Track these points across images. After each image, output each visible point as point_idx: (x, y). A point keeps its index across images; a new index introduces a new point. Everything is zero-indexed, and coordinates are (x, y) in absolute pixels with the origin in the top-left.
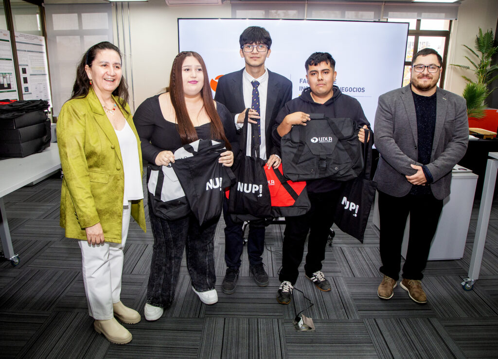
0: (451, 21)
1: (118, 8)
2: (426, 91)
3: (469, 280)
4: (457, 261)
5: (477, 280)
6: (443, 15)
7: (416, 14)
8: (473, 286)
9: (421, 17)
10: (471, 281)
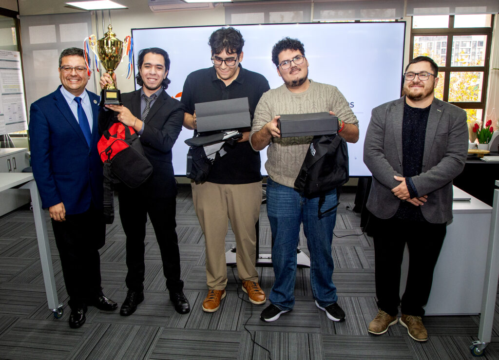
0: (493, 16)
1: (98, 17)
2: (418, 100)
3: (479, 342)
4: (473, 317)
5: (489, 343)
6: (484, 8)
7: (447, 9)
8: (484, 350)
9: (454, 12)
10: (480, 345)
